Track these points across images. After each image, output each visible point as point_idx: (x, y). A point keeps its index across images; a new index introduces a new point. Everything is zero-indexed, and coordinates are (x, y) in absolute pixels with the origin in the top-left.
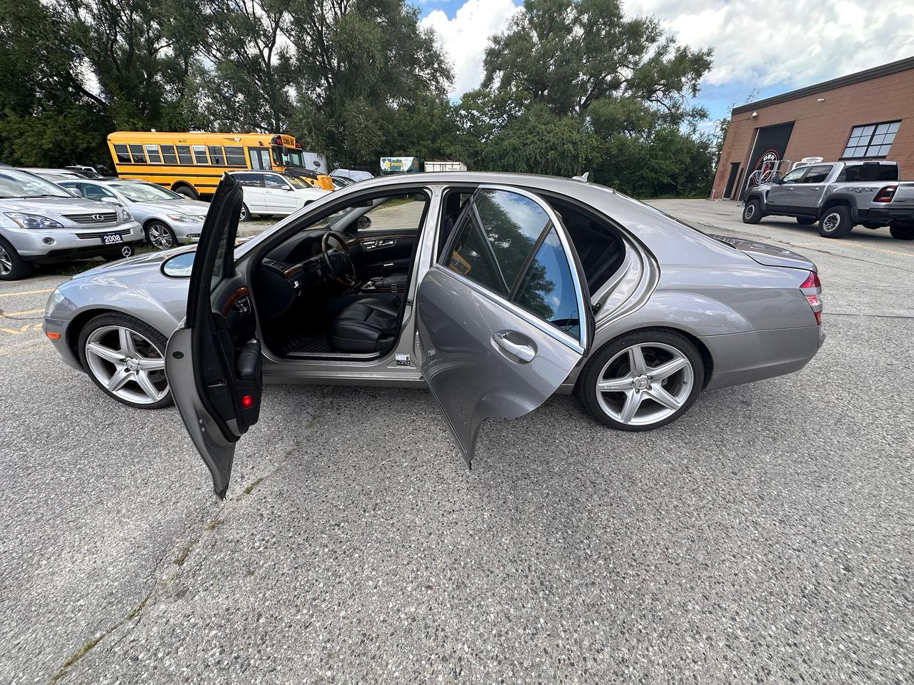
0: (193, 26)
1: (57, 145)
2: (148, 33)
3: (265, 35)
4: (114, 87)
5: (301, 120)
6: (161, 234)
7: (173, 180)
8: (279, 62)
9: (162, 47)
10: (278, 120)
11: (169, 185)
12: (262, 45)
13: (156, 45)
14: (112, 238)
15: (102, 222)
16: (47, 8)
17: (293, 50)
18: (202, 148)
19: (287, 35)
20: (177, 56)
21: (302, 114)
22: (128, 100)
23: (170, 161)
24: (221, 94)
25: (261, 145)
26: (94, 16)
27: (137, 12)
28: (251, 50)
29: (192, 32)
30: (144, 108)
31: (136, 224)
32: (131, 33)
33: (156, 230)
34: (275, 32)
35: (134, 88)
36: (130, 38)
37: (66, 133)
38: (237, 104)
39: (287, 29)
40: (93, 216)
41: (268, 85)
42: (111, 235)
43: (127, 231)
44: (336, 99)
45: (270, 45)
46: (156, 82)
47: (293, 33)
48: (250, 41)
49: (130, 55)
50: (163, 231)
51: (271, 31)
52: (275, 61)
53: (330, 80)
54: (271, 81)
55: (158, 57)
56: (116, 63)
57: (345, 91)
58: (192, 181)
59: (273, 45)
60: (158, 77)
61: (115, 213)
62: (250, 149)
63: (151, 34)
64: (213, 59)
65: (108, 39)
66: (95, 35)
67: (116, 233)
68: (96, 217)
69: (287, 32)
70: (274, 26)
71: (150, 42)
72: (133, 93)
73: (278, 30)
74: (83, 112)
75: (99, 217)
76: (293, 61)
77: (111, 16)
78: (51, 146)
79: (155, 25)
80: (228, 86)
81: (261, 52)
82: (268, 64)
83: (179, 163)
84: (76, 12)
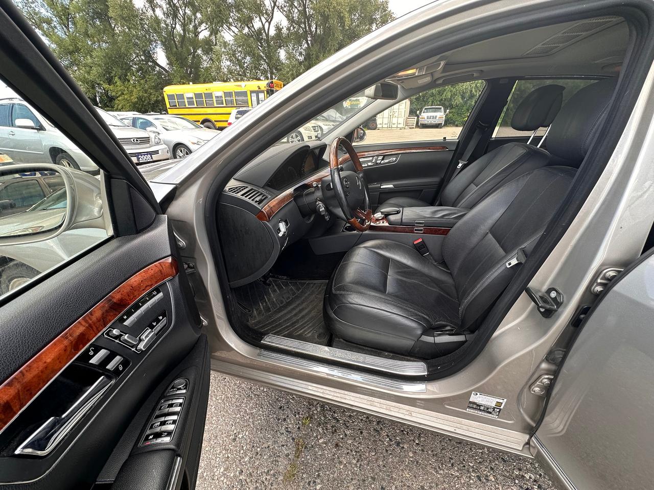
0: (221, 10)
1: (140, 98)
2: (195, 21)
3: (266, 13)
4: (173, 59)
5: (288, 72)
6: (184, 155)
7: (201, 118)
8: (275, 32)
9: (203, 30)
10: (272, 73)
11: (199, 121)
12: (264, 21)
13: (199, 30)
14: (145, 158)
15: (138, 144)
16: (138, 10)
17: (285, 23)
18: (220, 94)
19: (282, 11)
20: (210, 35)
21: (289, 67)
22: (181, 68)
23: (200, 105)
24: (236, 58)
25: (259, 88)
26: (164, 14)
27: (188, 8)
28: (257, 24)
29: (220, 15)
30: (191, 73)
31: (164, 146)
32: (185, 22)
33: (181, 151)
34: (273, 10)
35: (185, 59)
36: (184, 26)
37: (146, 91)
38: (246, 64)
39: (281, 6)
40: (132, 140)
41: (266, 48)
42: (144, 155)
43: (157, 152)
44: (313, 54)
45: (269, 20)
46: (198, 55)
47: (285, 9)
48: (256, 17)
49: (183, 37)
50: (185, 152)
51: (271, 9)
52: (272, 32)
53: (309, 42)
54: (269, 46)
55: (200, 38)
56: (175, 44)
57: (320, 48)
58: (213, 118)
59: (271, 20)
60: (199, 52)
61: (149, 138)
62: (252, 92)
63: (197, 22)
64: (233, 34)
65: (172, 27)
66: (164, 26)
67: (148, 153)
68: (134, 140)
69: (281, 9)
70: (273, 5)
71: (196, 27)
72: (184, 63)
73: (276, 7)
74: (156, 77)
75: (137, 140)
76: (284, 31)
77: (173, 12)
78: (136, 100)
79: (199, 15)
80: (240, 52)
81: (263, 26)
82: (267, 35)
83: (205, 106)
84: (154, 11)
